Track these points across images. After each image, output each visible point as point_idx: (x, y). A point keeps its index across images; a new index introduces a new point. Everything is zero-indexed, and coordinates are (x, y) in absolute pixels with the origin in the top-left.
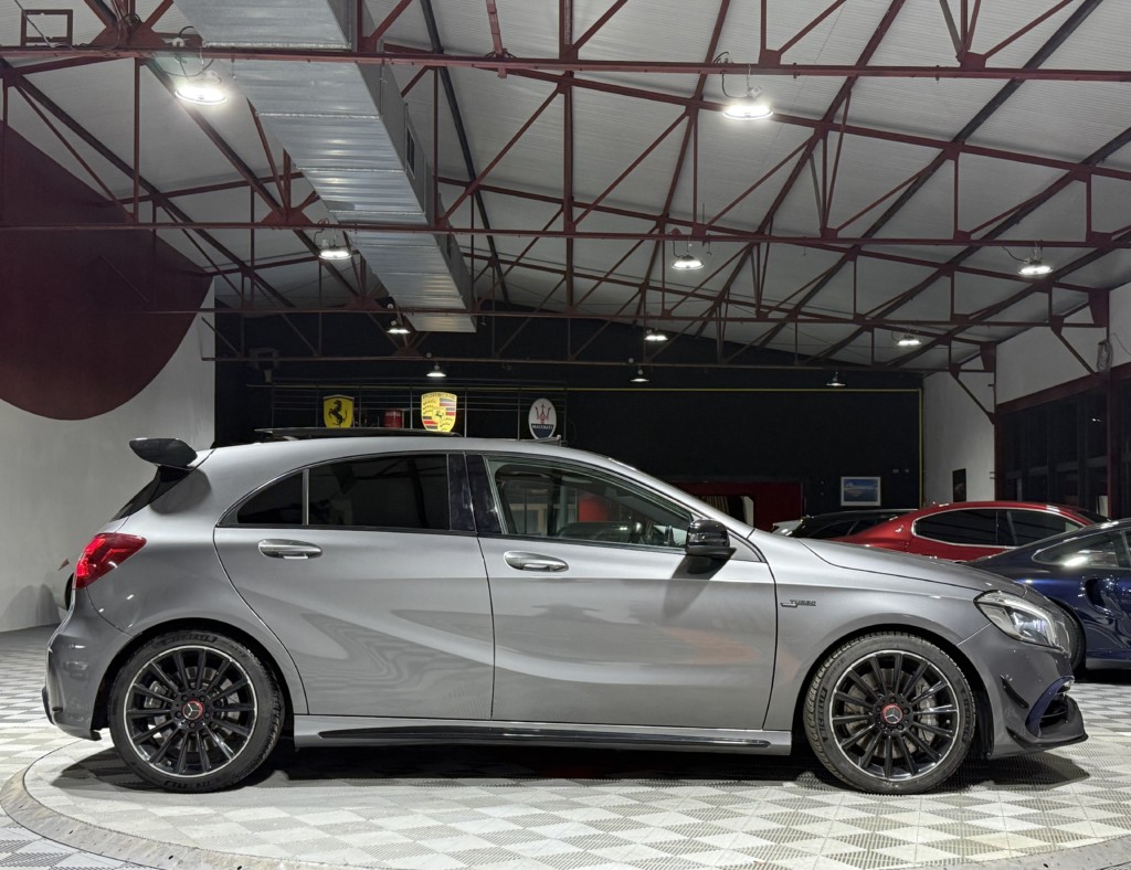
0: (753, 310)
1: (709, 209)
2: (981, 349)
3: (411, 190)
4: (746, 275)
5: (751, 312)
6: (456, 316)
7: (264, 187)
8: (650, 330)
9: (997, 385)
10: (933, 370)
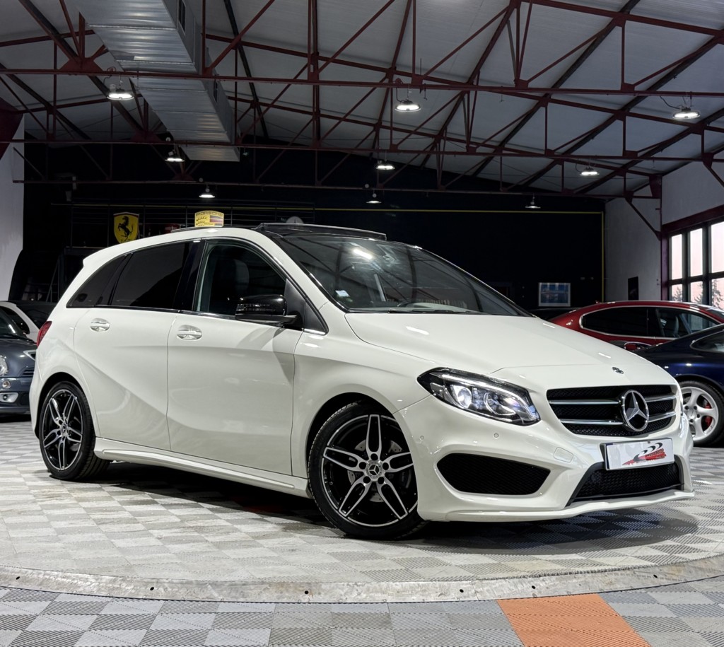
0: (464, 145)
1: (426, 62)
2: (650, 180)
3: (182, 45)
4: (460, 117)
5: (462, 147)
6: (223, 148)
7: (65, 41)
8: (381, 162)
9: (663, 209)
10: (613, 197)
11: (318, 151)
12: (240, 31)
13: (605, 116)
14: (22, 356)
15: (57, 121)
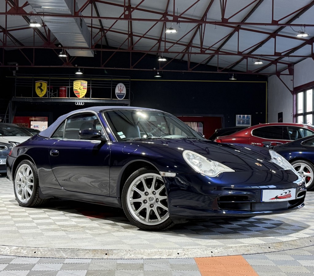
0: (200, 49)
1: (179, 10)
2: (288, 66)
3: (64, 1)
6: (86, 50)
9: (294, 80)
10: (271, 74)
11: (132, 52)
13: (266, 36)
15: (7, 36)
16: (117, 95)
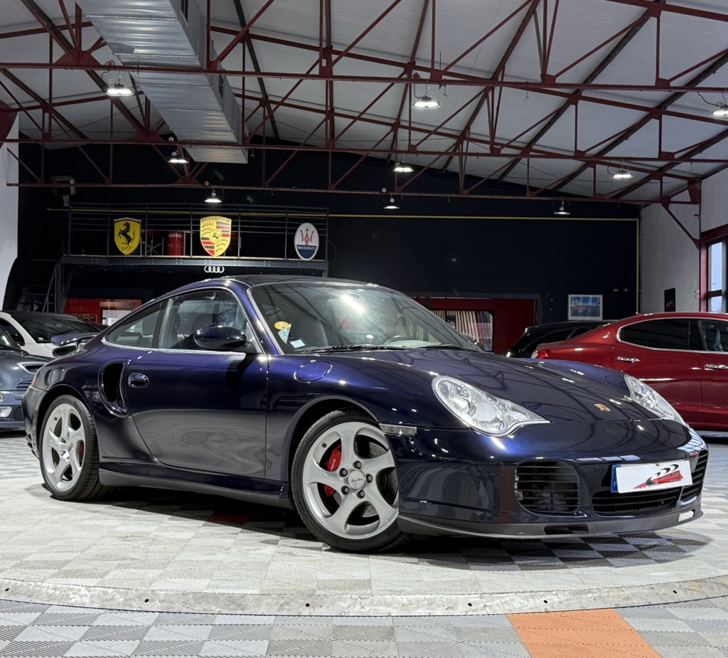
0: (488, 146)
1: (445, 57)
2: (689, 184)
3: (185, 36)
4: (483, 116)
5: (486, 148)
6: (230, 149)
7: (61, 34)
8: (398, 163)
9: (702, 215)
10: (649, 202)
11: (332, 153)
12: (247, 22)
13: (640, 114)
14: (16, 368)
15: (52, 119)
16: (299, 250)
